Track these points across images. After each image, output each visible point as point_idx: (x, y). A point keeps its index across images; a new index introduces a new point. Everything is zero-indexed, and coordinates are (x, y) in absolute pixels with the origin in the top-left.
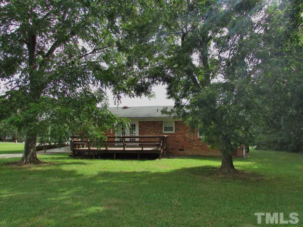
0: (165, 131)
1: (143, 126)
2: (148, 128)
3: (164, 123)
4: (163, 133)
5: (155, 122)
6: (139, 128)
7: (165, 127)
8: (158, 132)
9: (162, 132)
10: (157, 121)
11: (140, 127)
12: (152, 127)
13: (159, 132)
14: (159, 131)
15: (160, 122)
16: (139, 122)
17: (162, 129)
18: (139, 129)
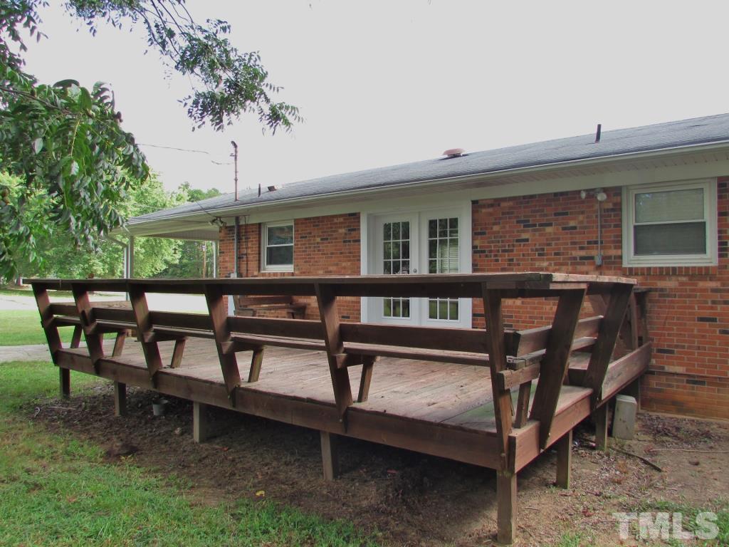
0: (637, 252)
1: (496, 228)
2: (524, 236)
3: (632, 199)
4: (625, 264)
5: (570, 197)
6: (473, 240)
7: (635, 227)
8: (592, 258)
9: (621, 257)
10: (579, 192)
11: (476, 234)
12: (549, 230)
13: (598, 261)
14: (593, 253)
15: (605, 190)
16: (474, 203)
17: (618, 243)
18: (474, 247)
